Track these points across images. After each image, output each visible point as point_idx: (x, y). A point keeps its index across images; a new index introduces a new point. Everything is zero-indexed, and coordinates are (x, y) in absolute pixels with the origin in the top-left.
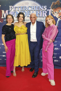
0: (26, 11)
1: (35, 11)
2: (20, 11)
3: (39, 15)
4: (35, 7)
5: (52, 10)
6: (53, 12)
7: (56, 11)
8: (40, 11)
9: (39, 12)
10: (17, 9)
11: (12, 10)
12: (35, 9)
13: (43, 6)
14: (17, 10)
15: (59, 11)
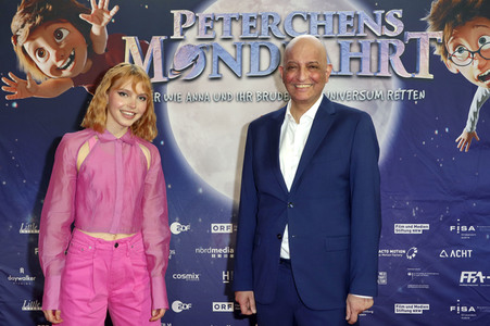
0: (273, 41)
1: (333, 42)
2: (236, 40)
3: (355, 64)
4: (330, 19)
5: (439, 35)
6: (443, 44)
7: (463, 42)
8: (366, 43)
9: (355, 49)
10: (218, 27)
11: (187, 34)
12: (329, 29)
13: (379, 13)
14: (219, 35)
15: (483, 41)
